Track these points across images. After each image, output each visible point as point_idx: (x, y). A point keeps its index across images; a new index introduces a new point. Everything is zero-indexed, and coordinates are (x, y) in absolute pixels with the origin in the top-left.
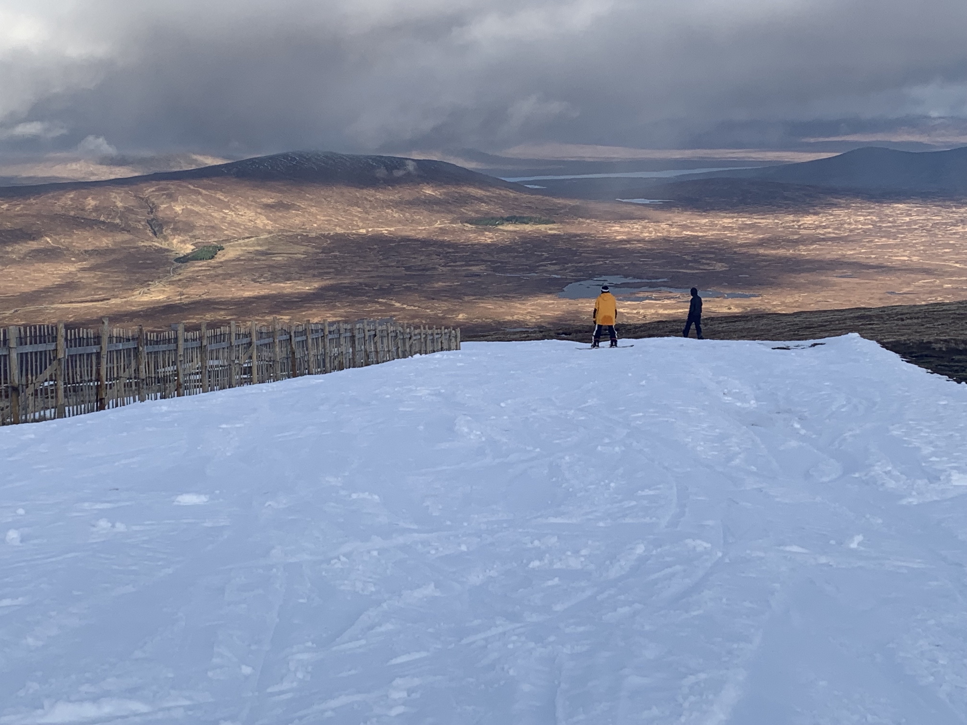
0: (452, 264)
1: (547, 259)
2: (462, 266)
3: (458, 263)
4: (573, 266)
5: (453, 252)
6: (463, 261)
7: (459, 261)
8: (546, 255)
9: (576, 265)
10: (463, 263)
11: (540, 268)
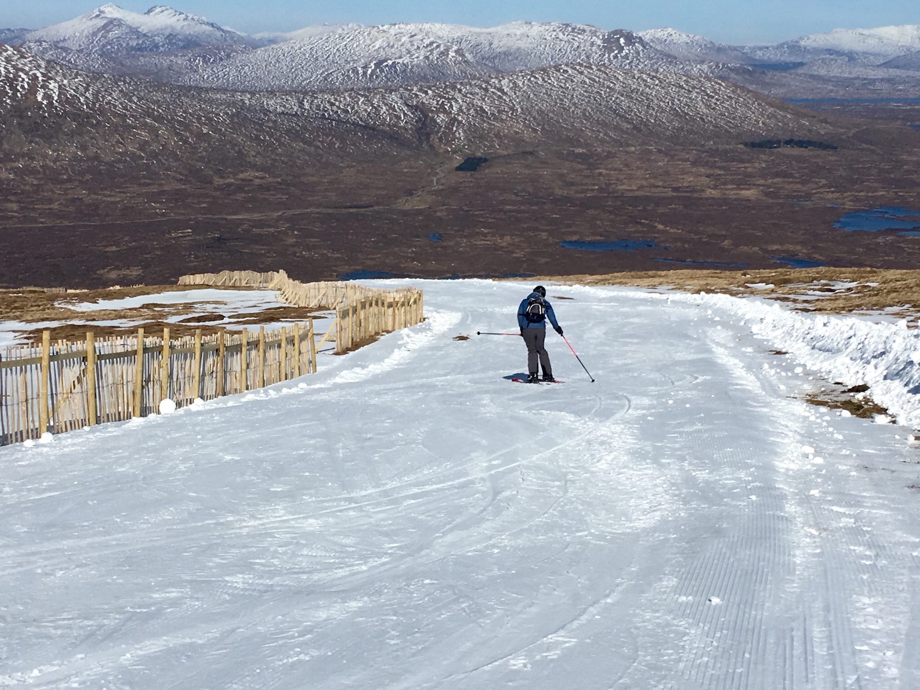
0: (722, 187)
1: (824, 186)
2: (732, 189)
3: (730, 187)
4: (852, 195)
5: (724, 175)
6: (733, 184)
7: (731, 184)
8: (824, 181)
9: (857, 194)
10: (735, 186)
11: (817, 195)
